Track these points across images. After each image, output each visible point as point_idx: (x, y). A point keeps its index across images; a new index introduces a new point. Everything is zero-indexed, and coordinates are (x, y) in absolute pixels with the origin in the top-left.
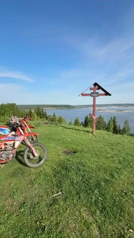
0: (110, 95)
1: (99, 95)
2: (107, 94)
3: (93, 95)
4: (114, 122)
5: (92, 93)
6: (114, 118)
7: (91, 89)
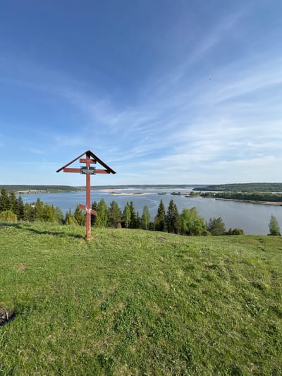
0: (114, 173)
1: (95, 171)
2: (109, 171)
3: (84, 171)
4: (131, 208)
5: (84, 168)
6: (131, 203)
7: (82, 161)
